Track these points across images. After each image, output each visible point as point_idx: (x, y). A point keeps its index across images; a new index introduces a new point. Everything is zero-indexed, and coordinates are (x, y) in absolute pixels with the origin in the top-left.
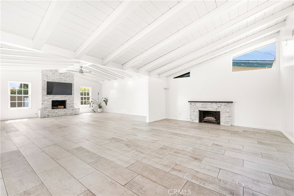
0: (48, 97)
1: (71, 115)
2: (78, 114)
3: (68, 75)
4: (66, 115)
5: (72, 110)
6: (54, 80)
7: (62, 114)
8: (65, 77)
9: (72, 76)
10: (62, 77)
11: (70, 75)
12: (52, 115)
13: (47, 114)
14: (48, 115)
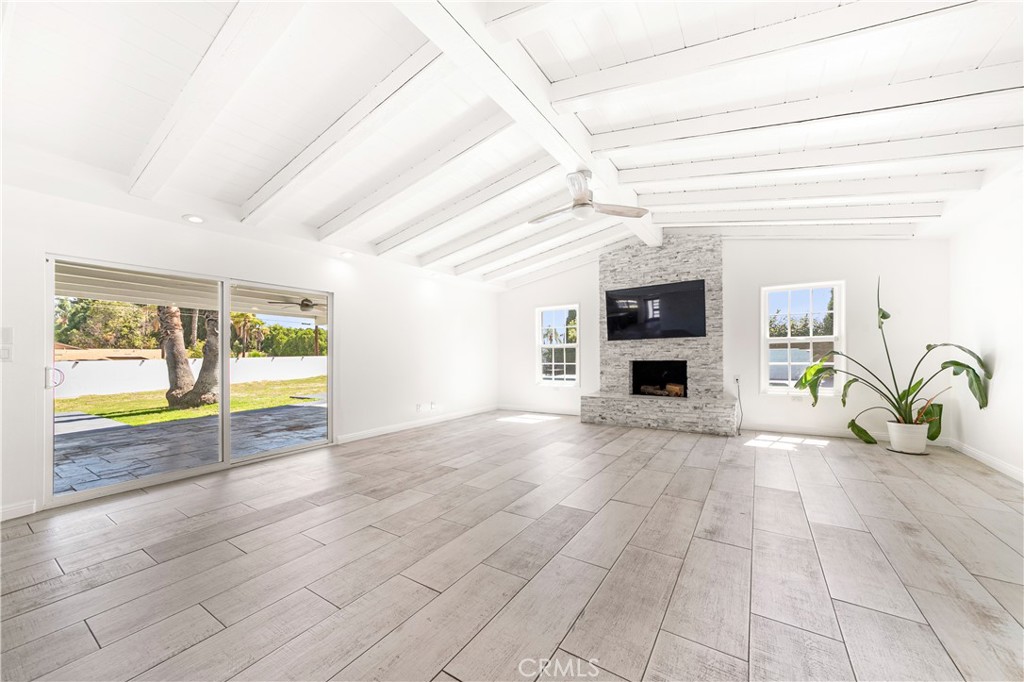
0: (617, 350)
1: (691, 430)
2: (726, 436)
3: (691, 246)
4: (664, 427)
5: (695, 408)
6: (635, 281)
7: (649, 422)
8: (679, 257)
9: (710, 247)
10: (665, 262)
11: (700, 244)
12: (615, 417)
13: (599, 411)
14: (604, 416)
